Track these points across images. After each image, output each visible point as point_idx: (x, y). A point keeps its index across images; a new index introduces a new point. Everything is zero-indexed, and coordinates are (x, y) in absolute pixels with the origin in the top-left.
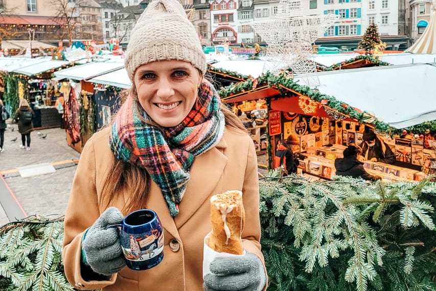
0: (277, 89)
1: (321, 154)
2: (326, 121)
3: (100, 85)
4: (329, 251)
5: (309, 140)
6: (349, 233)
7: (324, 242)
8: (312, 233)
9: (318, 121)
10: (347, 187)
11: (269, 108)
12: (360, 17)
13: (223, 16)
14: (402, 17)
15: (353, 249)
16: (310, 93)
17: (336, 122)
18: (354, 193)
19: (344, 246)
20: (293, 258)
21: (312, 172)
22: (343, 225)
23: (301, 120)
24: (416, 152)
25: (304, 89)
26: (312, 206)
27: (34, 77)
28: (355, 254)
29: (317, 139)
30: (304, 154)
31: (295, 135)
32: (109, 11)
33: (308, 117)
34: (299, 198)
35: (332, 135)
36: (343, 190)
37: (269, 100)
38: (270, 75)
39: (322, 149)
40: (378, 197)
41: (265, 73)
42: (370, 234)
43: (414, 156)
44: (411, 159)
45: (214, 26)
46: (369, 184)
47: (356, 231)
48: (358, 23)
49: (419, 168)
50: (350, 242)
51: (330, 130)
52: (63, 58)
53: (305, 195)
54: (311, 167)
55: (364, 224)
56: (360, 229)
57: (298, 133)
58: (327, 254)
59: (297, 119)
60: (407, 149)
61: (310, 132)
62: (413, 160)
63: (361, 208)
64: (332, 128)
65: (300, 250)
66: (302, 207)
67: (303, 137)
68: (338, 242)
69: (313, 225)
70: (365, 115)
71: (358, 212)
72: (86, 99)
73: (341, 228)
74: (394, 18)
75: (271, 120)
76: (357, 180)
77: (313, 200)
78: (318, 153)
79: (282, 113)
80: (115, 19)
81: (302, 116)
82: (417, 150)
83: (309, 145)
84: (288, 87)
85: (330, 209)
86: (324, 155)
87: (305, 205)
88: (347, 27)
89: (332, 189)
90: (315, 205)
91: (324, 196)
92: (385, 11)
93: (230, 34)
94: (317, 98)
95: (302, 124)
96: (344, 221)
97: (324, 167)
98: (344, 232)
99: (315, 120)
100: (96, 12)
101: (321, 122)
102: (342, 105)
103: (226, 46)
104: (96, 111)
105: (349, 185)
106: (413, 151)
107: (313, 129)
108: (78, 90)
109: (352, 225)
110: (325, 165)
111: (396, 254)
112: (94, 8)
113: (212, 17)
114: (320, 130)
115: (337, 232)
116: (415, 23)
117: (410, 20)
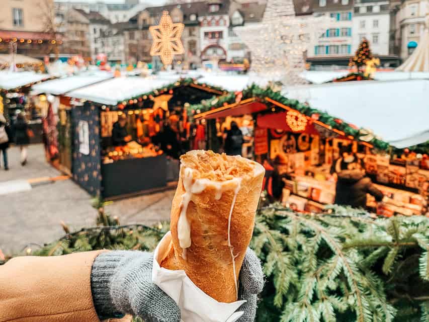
0: (263, 103)
1: (310, 174)
2: (316, 138)
3: (77, 100)
4: (322, 314)
5: (298, 159)
6: (349, 288)
7: (315, 299)
8: (298, 285)
9: (307, 139)
10: (345, 222)
11: (256, 125)
12: (350, 35)
13: (213, 33)
14: (392, 37)
15: (355, 311)
16: (300, 106)
17: (327, 140)
18: (355, 230)
19: (343, 307)
20: (273, 315)
21: (300, 193)
22: (341, 277)
23: (289, 139)
24: (411, 174)
25: (293, 103)
26: (300, 248)
27: (12, 91)
28: (358, 318)
29: (306, 159)
30: (292, 175)
31: (283, 155)
32: (98, 27)
33: (297, 135)
34: (284, 236)
35: (322, 155)
36: (340, 226)
37: (255, 116)
38: (256, 87)
39: (311, 168)
40: (389, 239)
41: (250, 86)
42: (377, 287)
43: (408, 177)
44: (405, 181)
45: (203, 43)
46: (374, 219)
47: (358, 284)
48: (348, 43)
49: (415, 191)
50: (351, 301)
51: (320, 149)
52: (46, 72)
53: (291, 232)
54: (299, 188)
55: (369, 274)
56: (365, 281)
57: (285, 151)
58: (319, 316)
59: (285, 137)
60: (402, 170)
61: (299, 150)
62: (408, 181)
63: (365, 252)
64: (322, 147)
65: (283, 308)
66: (286, 249)
67: (291, 156)
68: (334, 299)
69: (300, 273)
70: (362, 132)
71: (361, 257)
72: (63, 114)
73: (338, 280)
74: (384, 38)
75: (258, 137)
76: (357, 211)
77: (301, 239)
78: (306, 173)
79: (269, 130)
80: (103, 35)
81: (290, 134)
82: (413, 171)
83: (297, 165)
84: (276, 100)
85: (324, 253)
86: (313, 175)
87: (291, 247)
88: (338, 46)
89: (327, 225)
90: (304, 248)
91: (315, 235)
92: (376, 30)
93: (220, 52)
94: (307, 112)
95: (291, 142)
96: (342, 270)
97: (312, 189)
98: (343, 286)
99: (304, 138)
100: (84, 28)
101: (311, 140)
102: (336, 120)
103: (214, 63)
104: (74, 126)
105: (348, 220)
106: (408, 172)
107: (302, 148)
108: (57, 105)
109: (353, 276)
110: (314, 186)
111: (409, 311)
112: (82, 24)
113: (202, 35)
114: (309, 149)
115: (333, 286)
116: (406, 43)
117: (400, 39)
